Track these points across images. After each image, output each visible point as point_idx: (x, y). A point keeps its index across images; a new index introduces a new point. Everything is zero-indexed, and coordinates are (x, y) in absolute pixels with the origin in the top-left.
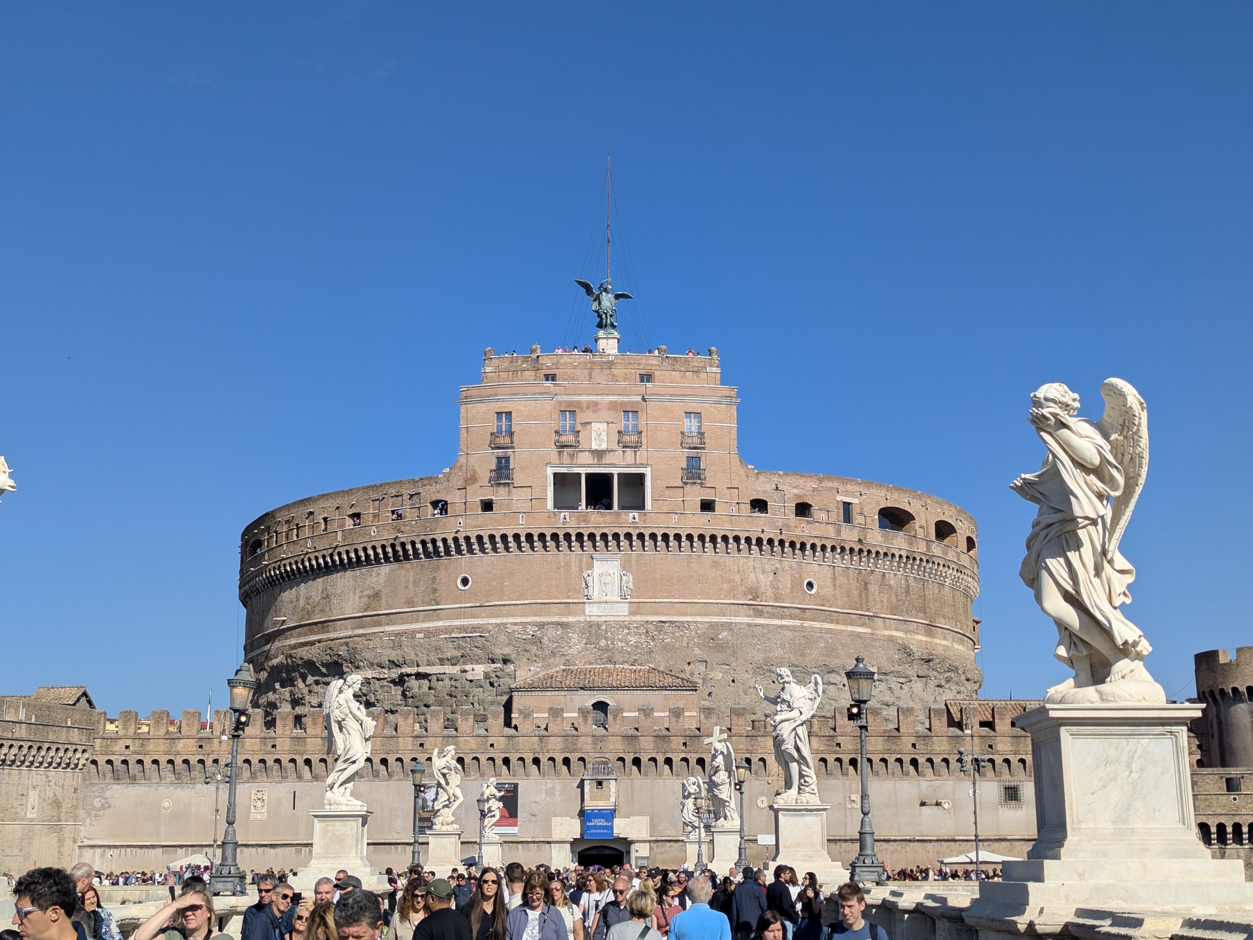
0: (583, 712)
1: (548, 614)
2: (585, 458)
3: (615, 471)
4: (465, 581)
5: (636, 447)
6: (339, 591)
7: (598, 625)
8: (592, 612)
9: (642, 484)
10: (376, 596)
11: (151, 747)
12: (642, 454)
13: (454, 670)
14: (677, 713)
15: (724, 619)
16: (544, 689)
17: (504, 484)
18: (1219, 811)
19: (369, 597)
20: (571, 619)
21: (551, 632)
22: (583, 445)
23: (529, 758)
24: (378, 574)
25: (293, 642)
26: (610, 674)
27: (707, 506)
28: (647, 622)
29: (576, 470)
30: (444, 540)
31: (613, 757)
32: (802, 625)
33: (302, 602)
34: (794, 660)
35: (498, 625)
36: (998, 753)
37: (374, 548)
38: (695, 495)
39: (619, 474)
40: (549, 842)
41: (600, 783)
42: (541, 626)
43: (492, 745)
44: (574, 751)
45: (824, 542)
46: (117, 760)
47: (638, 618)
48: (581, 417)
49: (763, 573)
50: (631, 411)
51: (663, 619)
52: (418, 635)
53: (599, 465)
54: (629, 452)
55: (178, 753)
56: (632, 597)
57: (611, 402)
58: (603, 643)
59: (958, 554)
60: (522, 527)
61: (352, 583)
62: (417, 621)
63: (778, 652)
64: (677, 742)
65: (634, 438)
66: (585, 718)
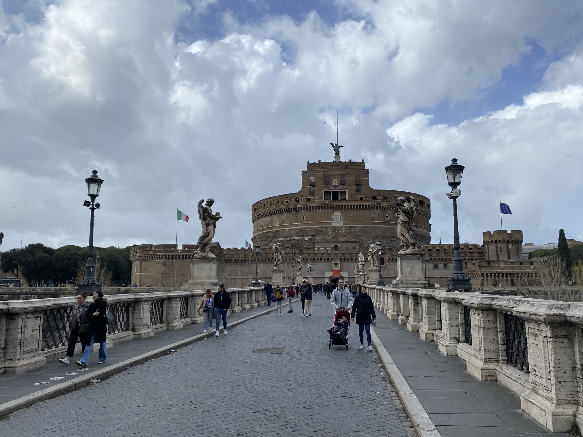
0: (332, 248)
1: (324, 225)
2: (332, 188)
3: (339, 191)
4: (303, 217)
5: (344, 184)
6: (274, 220)
7: (335, 227)
8: (334, 224)
9: (346, 194)
10: (283, 221)
11: (234, 256)
12: (346, 186)
13: (302, 238)
14: (354, 248)
15: (366, 225)
16: (323, 242)
17: (313, 194)
18: (487, 270)
19: (282, 221)
20: (329, 226)
21: (324, 229)
22: (331, 185)
23: (319, 258)
24: (283, 216)
25: (264, 231)
26: (338, 238)
27: (361, 198)
28: (347, 226)
29: (330, 191)
30: (299, 208)
31: (339, 258)
32: (385, 227)
33: (266, 223)
34: (383, 235)
35: (312, 228)
36: (433, 257)
37: (282, 210)
38: (359, 196)
39: (340, 191)
40: (324, 278)
41: (336, 264)
42: (322, 228)
43: (311, 255)
44: (330, 257)
45: (391, 206)
46: (226, 259)
47: (345, 225)
48: (331, 178)
49: (376, 214)
50: (342, 176)
51: (351, 226)
52: (293, 230)
53: (335, 189)
54: (342, 186)
55: (240, 257)
56: (343, 220)
57: (338, 174)
58: (337, 231)
59: (425, 208)
60: (317, 204)
61: (277, 218)
62: (293, 227)
63: (380, 233)
64: (354, 255)
65: (343, 182)
66: (332, 249)
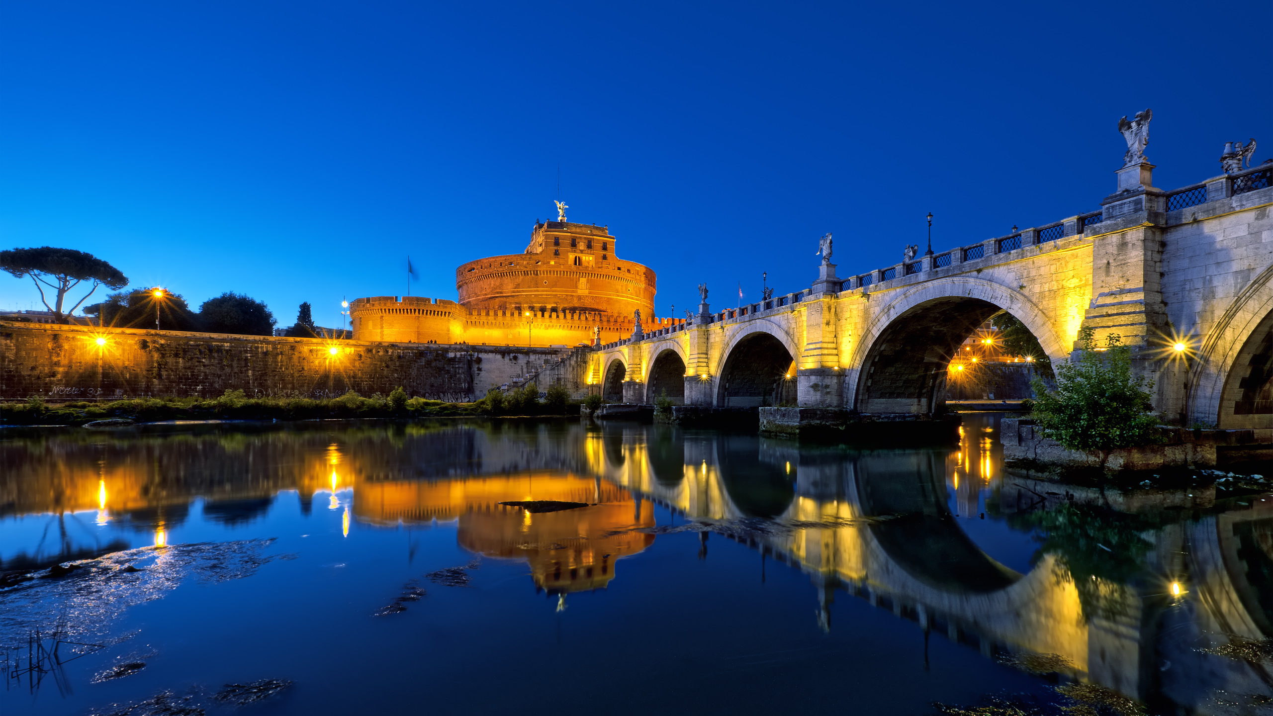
1: (568, 292)
2: (578, 252)
4: (546, 283)
5: (591, 250)
6: (506, 283)
7: (581, 296)
8: (580, 292)
10: (519, 285)
11: (482, 318)
12: (593, 252)
15: (610, 296)
17: (557, 257)
20: (574, 294)
21: (569, 298)
22: (578, 248)
24: (519, 279)
25: (489, 296)
27: (607, 267)
28: (593, 296)
30: (540, 271)
32: (627, 300)
33: (492, 285)
35: (555, 294)
37: (518, 272)
38: (605, 265)
42: (567, 295)
46: (474, 321)
47: (591, 295)
48: (577, 241)
49: (619, 285)
50: (589, 240)
51: (596, 296)
52: (533, 296)
53: (582, 254)
54: (589, 252)
56: (589, 289)
57: (585, 238)
58: (582, 300)
60: (562, 269)
62: (532, 292)
63: (622, 305)
64: (612, 324)
65: (590, 247)
